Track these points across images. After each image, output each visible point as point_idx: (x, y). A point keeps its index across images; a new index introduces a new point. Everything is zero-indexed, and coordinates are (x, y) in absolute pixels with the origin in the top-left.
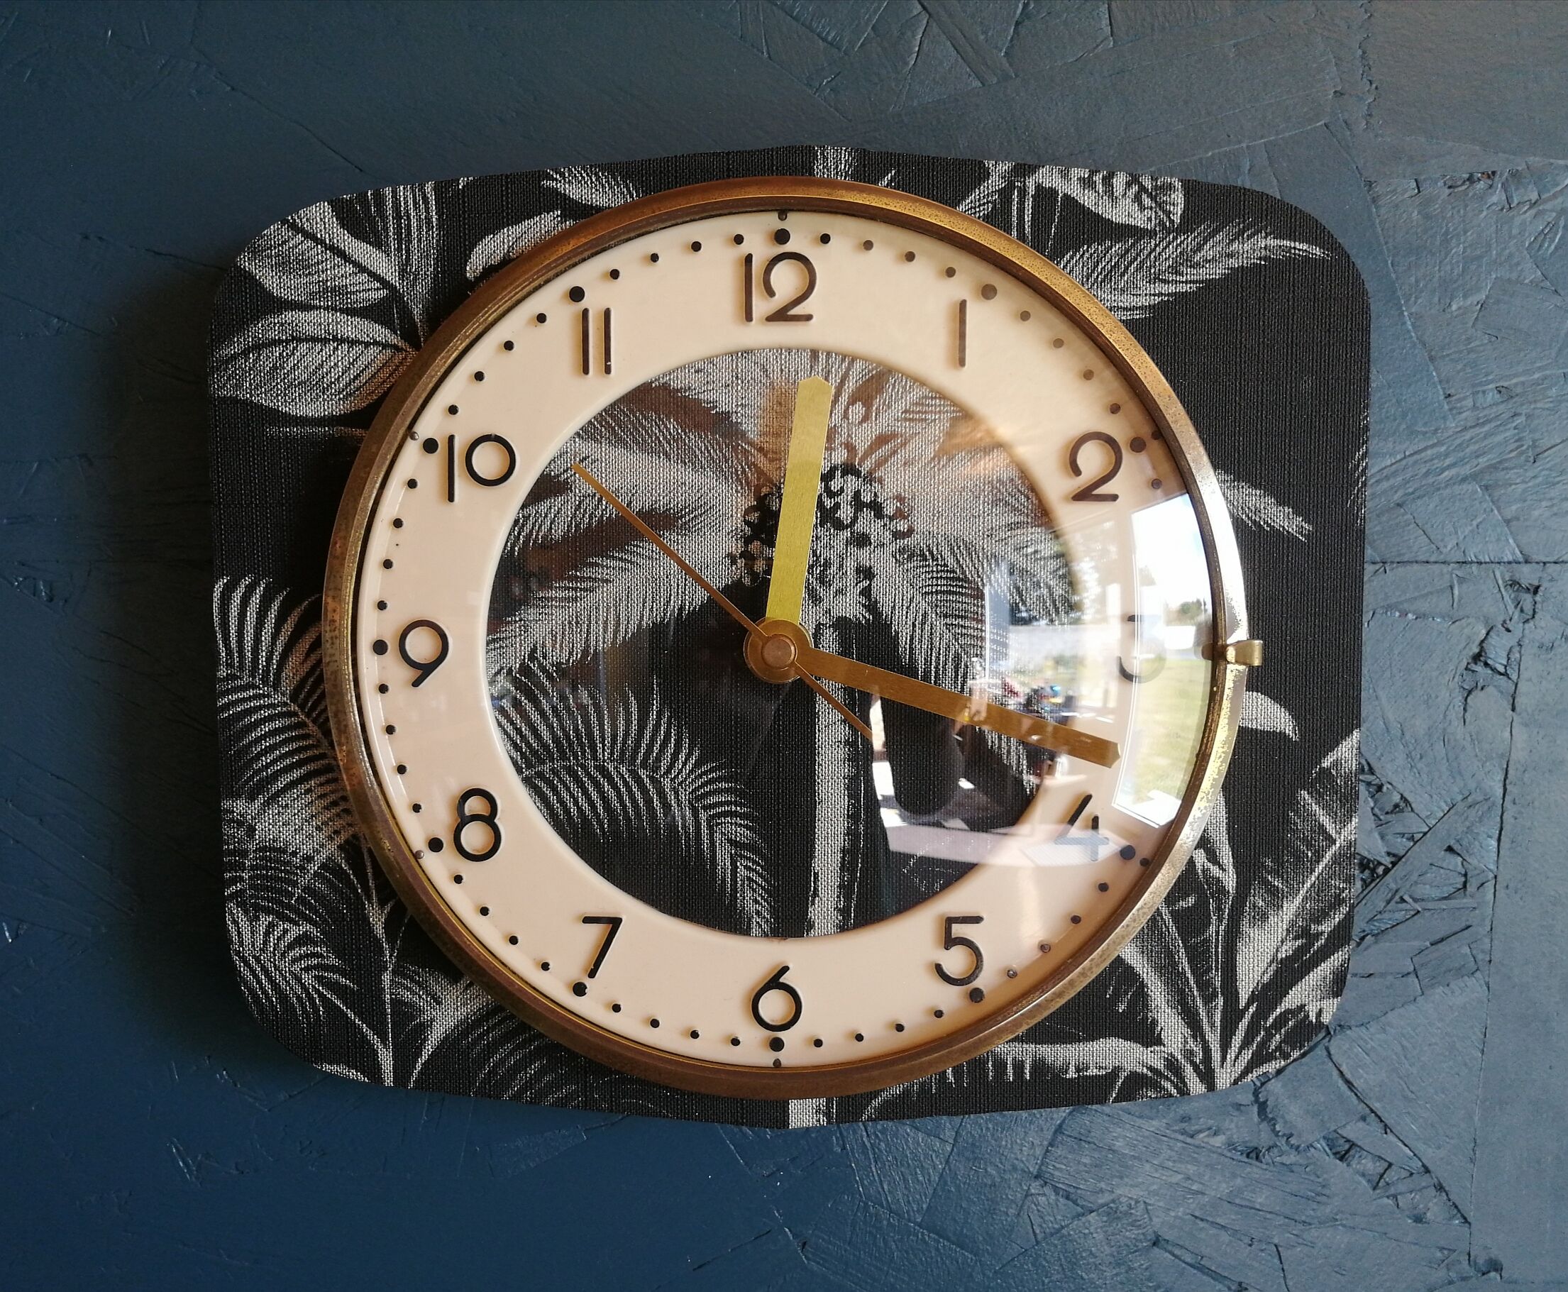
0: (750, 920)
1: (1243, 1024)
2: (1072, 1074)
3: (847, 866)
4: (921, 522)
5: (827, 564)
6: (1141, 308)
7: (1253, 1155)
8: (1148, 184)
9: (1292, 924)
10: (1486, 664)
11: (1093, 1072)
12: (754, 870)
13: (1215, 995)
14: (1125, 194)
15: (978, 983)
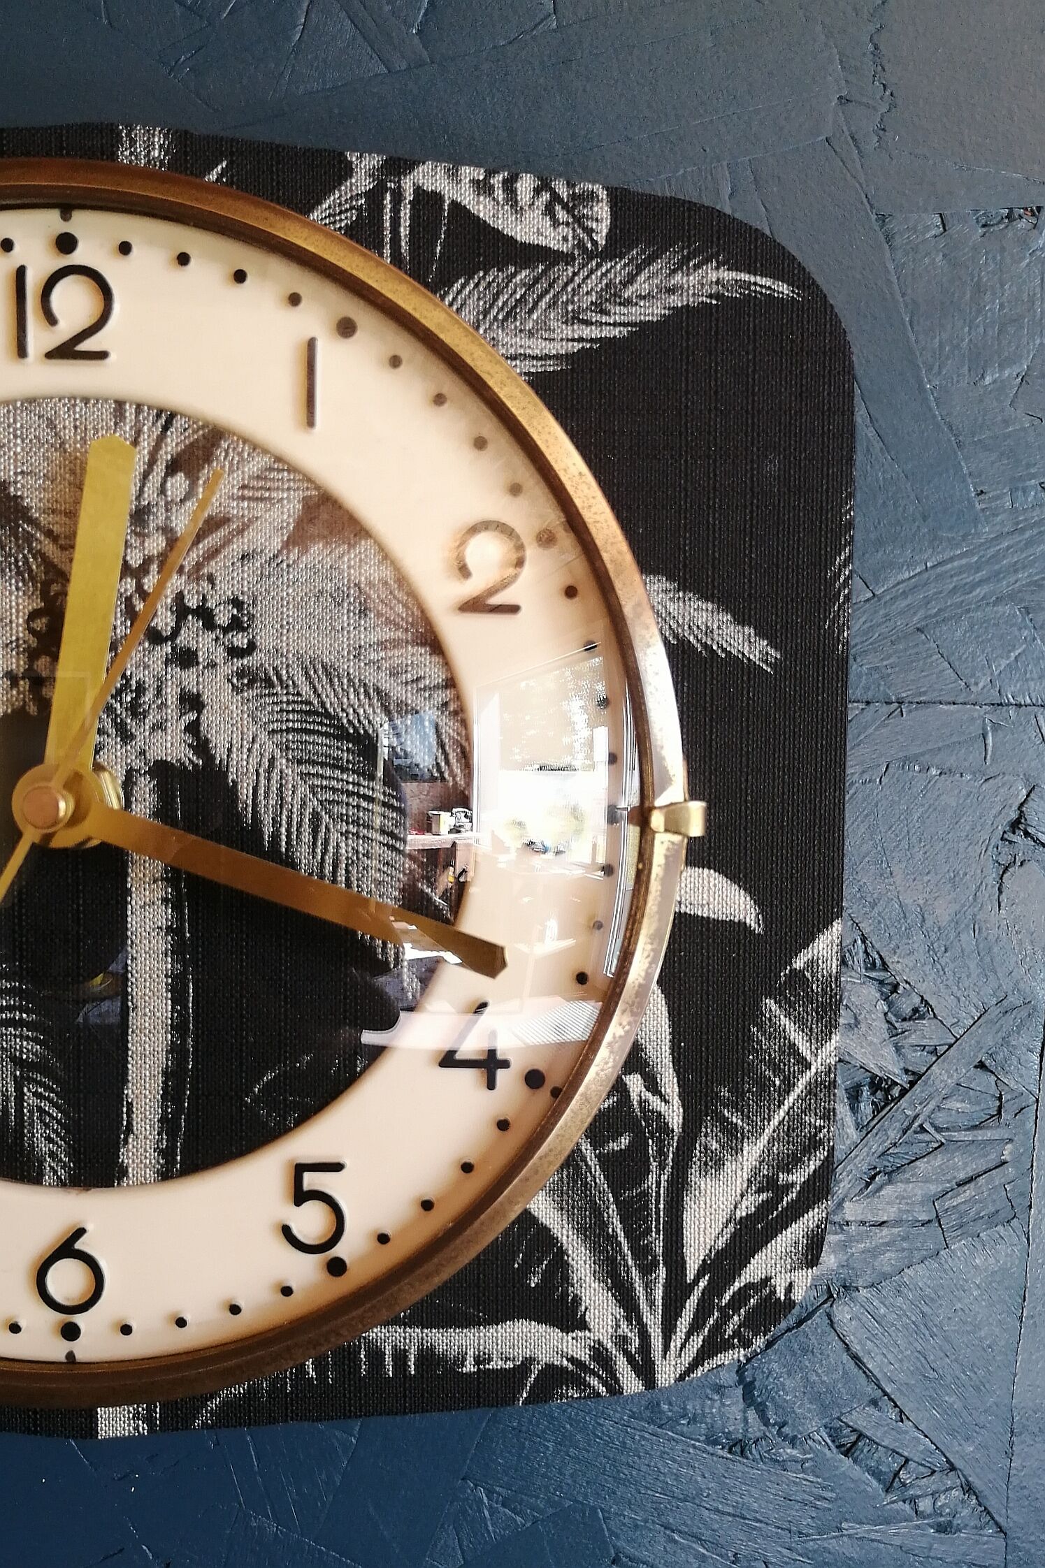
0: (41, 1163)
1: (692, 1303)
2: (469, 1367)
3: (171, 1093)
4: (265, 637)
5: (141, 689)
6: (557, 357)
7: (737, 1449)
8: (562, 190)
9: (756, 1171)
10: (1027, 834)
11: (494, 1365)
12: (48, 1099)
13: (655, 1264)
14: (533, 204)
15: (339, 1251)
